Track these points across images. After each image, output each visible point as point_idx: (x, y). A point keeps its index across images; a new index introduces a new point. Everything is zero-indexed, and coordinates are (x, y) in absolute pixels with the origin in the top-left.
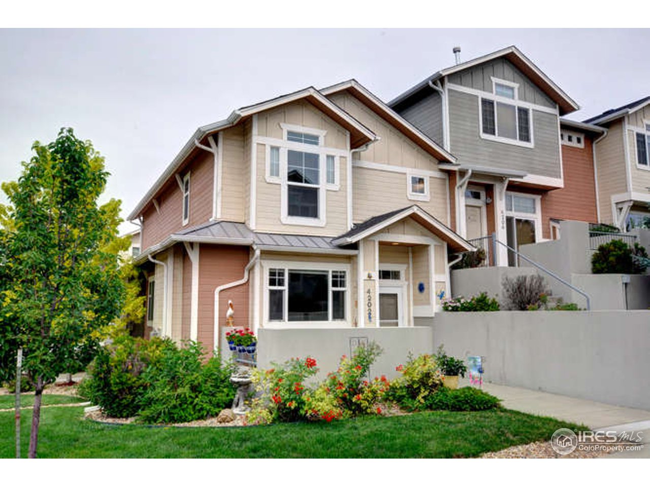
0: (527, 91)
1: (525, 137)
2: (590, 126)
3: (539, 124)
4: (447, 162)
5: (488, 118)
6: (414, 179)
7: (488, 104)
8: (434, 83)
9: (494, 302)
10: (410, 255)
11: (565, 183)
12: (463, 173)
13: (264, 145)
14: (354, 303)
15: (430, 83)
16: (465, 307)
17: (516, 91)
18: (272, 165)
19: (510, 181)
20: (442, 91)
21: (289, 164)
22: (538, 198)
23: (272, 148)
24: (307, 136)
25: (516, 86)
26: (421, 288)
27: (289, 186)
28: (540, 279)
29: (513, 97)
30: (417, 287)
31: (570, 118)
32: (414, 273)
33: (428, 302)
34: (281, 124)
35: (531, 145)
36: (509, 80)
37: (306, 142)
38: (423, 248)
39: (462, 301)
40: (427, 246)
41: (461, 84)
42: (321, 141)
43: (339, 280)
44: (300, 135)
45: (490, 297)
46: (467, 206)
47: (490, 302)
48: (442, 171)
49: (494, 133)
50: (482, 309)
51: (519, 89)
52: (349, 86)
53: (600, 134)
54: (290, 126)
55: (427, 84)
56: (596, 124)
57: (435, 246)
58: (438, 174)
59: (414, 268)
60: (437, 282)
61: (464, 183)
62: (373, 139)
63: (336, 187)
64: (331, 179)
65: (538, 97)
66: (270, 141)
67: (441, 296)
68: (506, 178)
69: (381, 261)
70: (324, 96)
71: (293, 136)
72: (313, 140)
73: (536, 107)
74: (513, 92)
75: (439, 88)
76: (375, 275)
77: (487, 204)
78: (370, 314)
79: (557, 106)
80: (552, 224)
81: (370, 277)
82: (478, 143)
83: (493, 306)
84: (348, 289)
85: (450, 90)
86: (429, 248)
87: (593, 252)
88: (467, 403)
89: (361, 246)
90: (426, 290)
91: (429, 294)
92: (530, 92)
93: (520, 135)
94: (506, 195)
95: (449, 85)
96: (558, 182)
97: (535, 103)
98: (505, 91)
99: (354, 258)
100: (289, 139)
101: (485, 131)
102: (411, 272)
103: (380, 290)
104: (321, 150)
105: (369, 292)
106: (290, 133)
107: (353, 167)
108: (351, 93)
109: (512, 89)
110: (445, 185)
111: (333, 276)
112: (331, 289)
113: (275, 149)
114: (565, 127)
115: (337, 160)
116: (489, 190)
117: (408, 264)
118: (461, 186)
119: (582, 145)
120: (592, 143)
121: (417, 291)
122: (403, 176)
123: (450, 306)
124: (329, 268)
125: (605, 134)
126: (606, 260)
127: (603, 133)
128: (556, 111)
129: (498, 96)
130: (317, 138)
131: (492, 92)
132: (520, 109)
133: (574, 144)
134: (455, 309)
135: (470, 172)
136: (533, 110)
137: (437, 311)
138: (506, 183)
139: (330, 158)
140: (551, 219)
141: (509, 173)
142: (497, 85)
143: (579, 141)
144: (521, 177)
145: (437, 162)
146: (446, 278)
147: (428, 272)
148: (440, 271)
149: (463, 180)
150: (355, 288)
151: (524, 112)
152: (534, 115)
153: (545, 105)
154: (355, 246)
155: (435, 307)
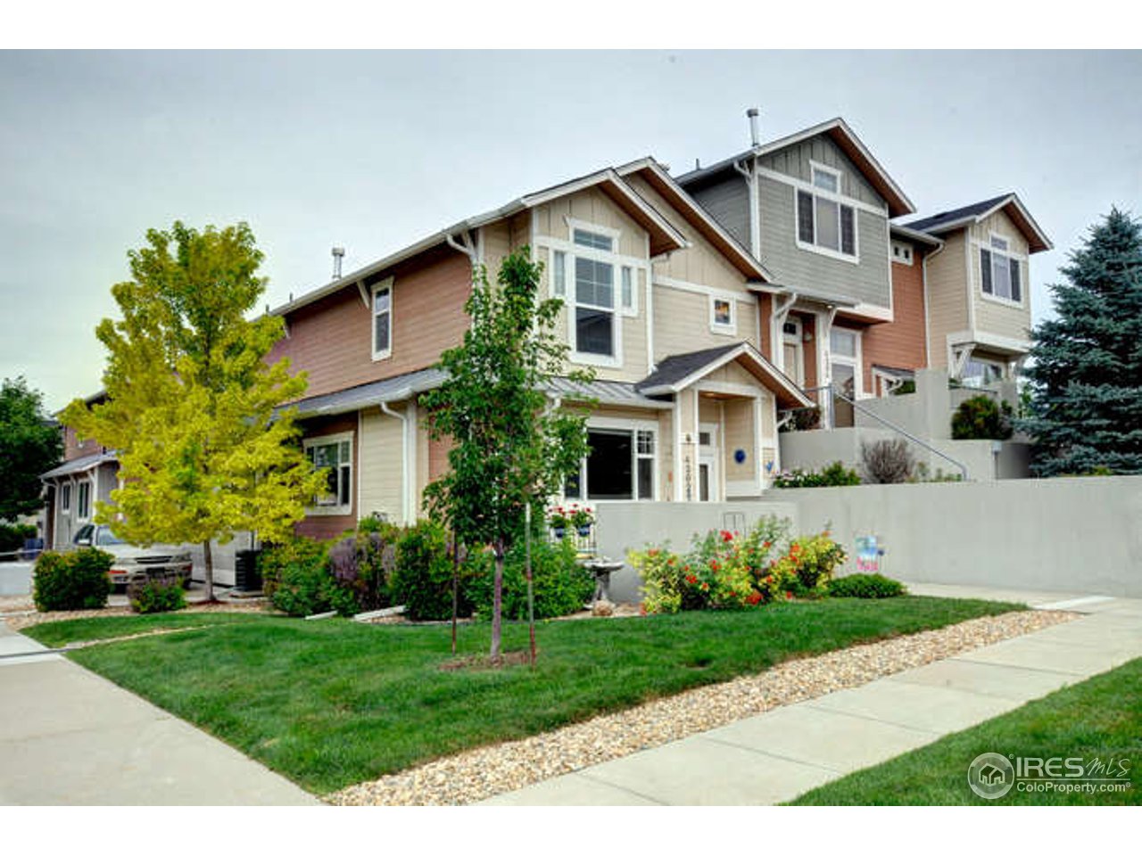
0: (852, 182)
1: (849, 249)
2: (922, 234)
3: (866, 230)
4: (760, 280)
5: (805, 218)
6: (717, 303)
7: (805, 198)
8: (741, 165)
9: (852, 475)
10: (722, 412)
11: (895, 316)
12: (782, 298)
13: (547, 249)
14: (666, 476)
15: (736, 165)
16: (810, 482)
17: (839, 181)
18: (556, 277)
19: (838, 311)
20: (750, 176)
21: (577, 277)
22: (858, 334)
23: (556, 253)
24: (598, 238)
25: (838, 173)
26: (740, 457)
27: (578, 309)
28: (903, 446)
29: (834, 190)
30: (732, 454)
31: (900, 221)
32: (726, 437)
33: (752, 476)
34: (567, 219)
35: (855, 260)
36: (830, 165)
37: (597, 246)
38: (743, 402)
39: (805, 474)
40: (750, 399)
41: (773, 168)
42: (615, 244)
43: (646, 443)
44: (589, 235)
45: (847, 468)
46: (786, 345)
47: (847, 475)
48: (752, 292)
49: (811, 241)
50: (836, 483)
51: (842, 179)
52: (642, 166)
53: (935, 247)
54: (577, 222)
55: (732, 166)
56: (930, 233)
57: (763, 399)
58: (748, 298)
59: (727, 428)
60: (764, 449)
61: (783, 313)
62: (682, 245)
63: (633, 311)
64: (627, 302)
65: (865, 192)
66: (554, 243)
67: (769, 467)
68: (834, 306)
69: (701, 420)
70: (621, 177)
71: (582, 237)
72: (603, 243)
73: (863, 205)
74: (835, 183)
75: (746, 172)
76: (695, 439)
77: (804, 342)
78: (689, 491)
79: (887, 206)
80: (875, 372)
81: (688, 439)
82: (794, 255)
83: (851, 480)
84: (656, 457)
85: (760, 177)
86: (755, 402)
87: (954, 411)
88: (873, 588)
89: (679, 397)
90: (747, 460)
91: (753, 465)
92: (855, 183)
93: (843, 245)
94: (831, 332)
95: (759, 170)
96: (887, 314)
97: (860, 199)
98: (826, 181)
99: (668, 413)
100: (577, 241)
101: (803, 237)
102: (723, 434)
103: (700, 460)
104: (614, 258)
105: (687, 460)
106: (577, 233)
107: (654, 285)
108: (646, 177)
109: (834, 178)
110: (753, 312)
111: (640, 438)
112: (636, 456)
113: (560, 255)
114: (896, 236)
115: (634, 274)
116: (809, 323)
117: (719, 422)
118: (779, 316)
119: (910, 262)
120: (922, 257)
121: (733, 461)
122: (704, 299)
123: (785, 481)
124: (635, 426)
125: (941, 246)
126: (971, 422)
127: (938, 245)
128: (885, 213)
129: (817, 188)
130: (609, 240)
131: (810, 181)
132: (843, 207)
133: (901, 259)
134: (795, 484)
135: (795, 297)
136: (859, 210)
137: (765, 488)
138: (834, 314)
139: (626, 269)
140: (874, 365)
141: (837, 300)
142: (817, 172)
143: (907, 256)
144: (852, 305)
145: (744, 279)
146: (773, 442)
147: (752, 435)
148: (768, 434)
149: (782, 309)
150: (669, 454)
151: (847, 212)
152: (859, 217)
153: (871, 203)
154: (669, 397)
155: (762, 482)
